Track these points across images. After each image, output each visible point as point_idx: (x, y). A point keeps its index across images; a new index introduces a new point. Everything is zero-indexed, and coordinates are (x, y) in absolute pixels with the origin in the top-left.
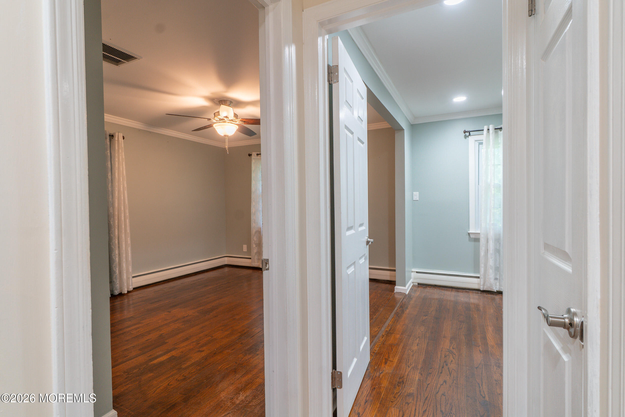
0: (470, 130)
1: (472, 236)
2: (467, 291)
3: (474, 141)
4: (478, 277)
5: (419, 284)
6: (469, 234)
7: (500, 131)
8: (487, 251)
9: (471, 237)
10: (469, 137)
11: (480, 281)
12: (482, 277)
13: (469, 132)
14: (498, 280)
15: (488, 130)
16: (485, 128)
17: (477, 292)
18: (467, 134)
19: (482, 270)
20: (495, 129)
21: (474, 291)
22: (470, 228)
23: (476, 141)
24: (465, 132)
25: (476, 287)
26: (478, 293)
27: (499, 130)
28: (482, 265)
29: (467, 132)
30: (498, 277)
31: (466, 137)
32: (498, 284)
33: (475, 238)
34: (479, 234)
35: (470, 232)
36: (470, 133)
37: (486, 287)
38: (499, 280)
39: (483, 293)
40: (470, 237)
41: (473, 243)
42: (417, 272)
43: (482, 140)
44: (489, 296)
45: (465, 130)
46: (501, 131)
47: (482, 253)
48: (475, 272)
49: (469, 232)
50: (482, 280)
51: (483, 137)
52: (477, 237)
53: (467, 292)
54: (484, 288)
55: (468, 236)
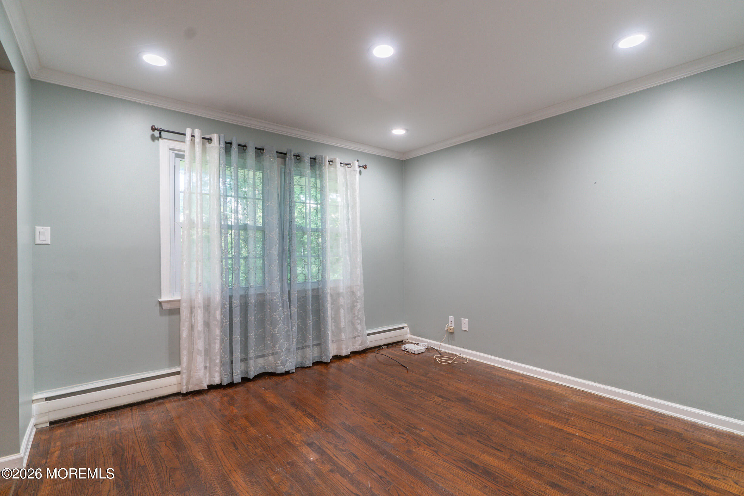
0: (163, 128)
1: (165, 307)
2: (160, 401)
3: (168, 149)
4: (179, 373)
5: (51, 423)
6: (160, 303)
7: (207, 143)
8: (192, 327)
9: (164, 309)
10: (160, 140)
11: (182, 379)
12: (185, 371)
13: (160, 131)
14: (208, 369)
15: (193, 136)
16: (189, 132)
17: (176, 398)
18: (157, 134)
19: (184, 360)
20: (203, 138)
21: (171, 398)
22: (162, 294)
23: (171, 149)
24: (154, 129)
25: (174, 390)
26: (179, 400)
27: (207, 140)
28: (184, 352)
29: (158, 130)
30: (208, 365)
31: (153, 138)
32: (208, 375)
33: (171, 308)
34: (179, 301)
35: (162, 299)
36: (160, 133)
37: (191, 386)
38: (210, 367)
39: (187, 397)
40: (162, 308)
41: (166, 318)
42: (47, 399)
43: (184, 151)
44: (198, 398)
45: (154, 126)
46: (210, 143)
47: (185, 333)
48: (171, 366)
49: (160, 300)
50: (185, 376)
51: (185, 146)
52: (176, 306)
53: (160, 404)
54: (188, 388)
55: (158, 308)
